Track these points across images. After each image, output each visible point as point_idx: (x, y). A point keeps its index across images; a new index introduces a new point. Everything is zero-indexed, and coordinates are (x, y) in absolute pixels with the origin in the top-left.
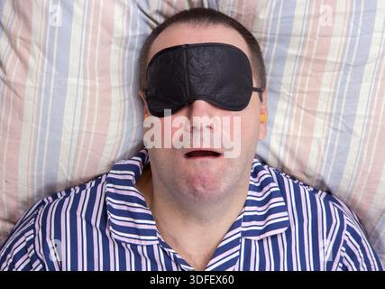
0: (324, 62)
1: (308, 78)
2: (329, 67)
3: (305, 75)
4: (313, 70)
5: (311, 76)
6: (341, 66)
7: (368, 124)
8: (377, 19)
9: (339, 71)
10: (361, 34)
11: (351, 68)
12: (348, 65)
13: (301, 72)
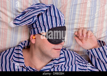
0: (85, 15)
2: (86, 16)
3: (81, 19)
4: (83, 17)
5: (82, 19)
7: (97, 29)
8: (97, 3)
9: (89, 17)
10: (94, 7)
11: (92, 16)
12: (91, 15)
13: (80, 18)
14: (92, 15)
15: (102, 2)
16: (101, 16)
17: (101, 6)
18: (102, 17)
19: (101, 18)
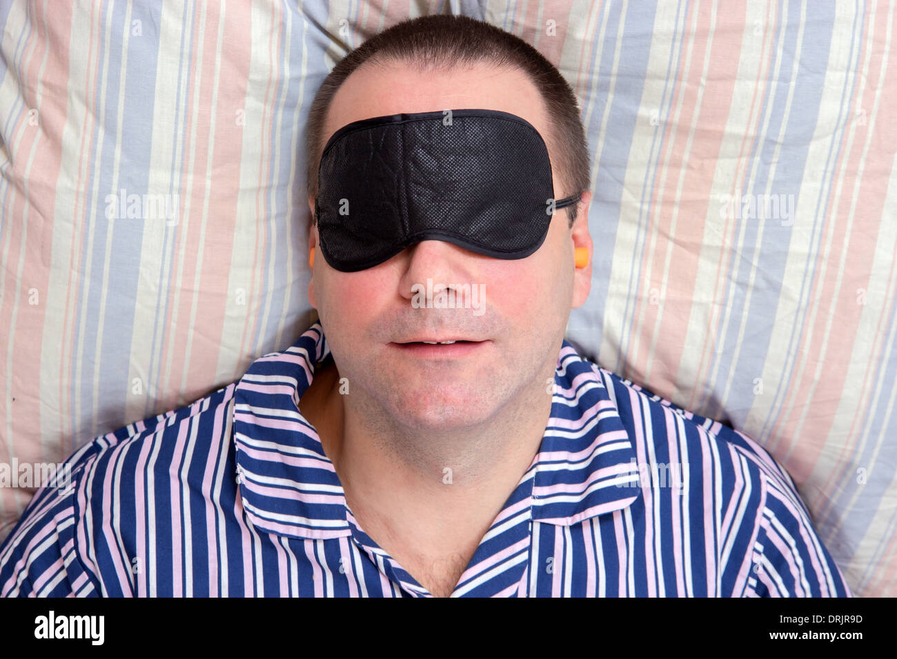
0: (719, 136)
1: (683, 172)
2: (728, 147)
3: (676, 164)
4: (693, 154)
5: (689, 167)
6: (755, 145)
9: (752, 155)
10: (800, 75)
11: (778, 149)
12: (770, 142)
13: (667, 157)
14: (774, 143)
15: (879, 41)
16: (862, 166)
17: (865, 70)
18: (867, 175)
19: (858, 183)
